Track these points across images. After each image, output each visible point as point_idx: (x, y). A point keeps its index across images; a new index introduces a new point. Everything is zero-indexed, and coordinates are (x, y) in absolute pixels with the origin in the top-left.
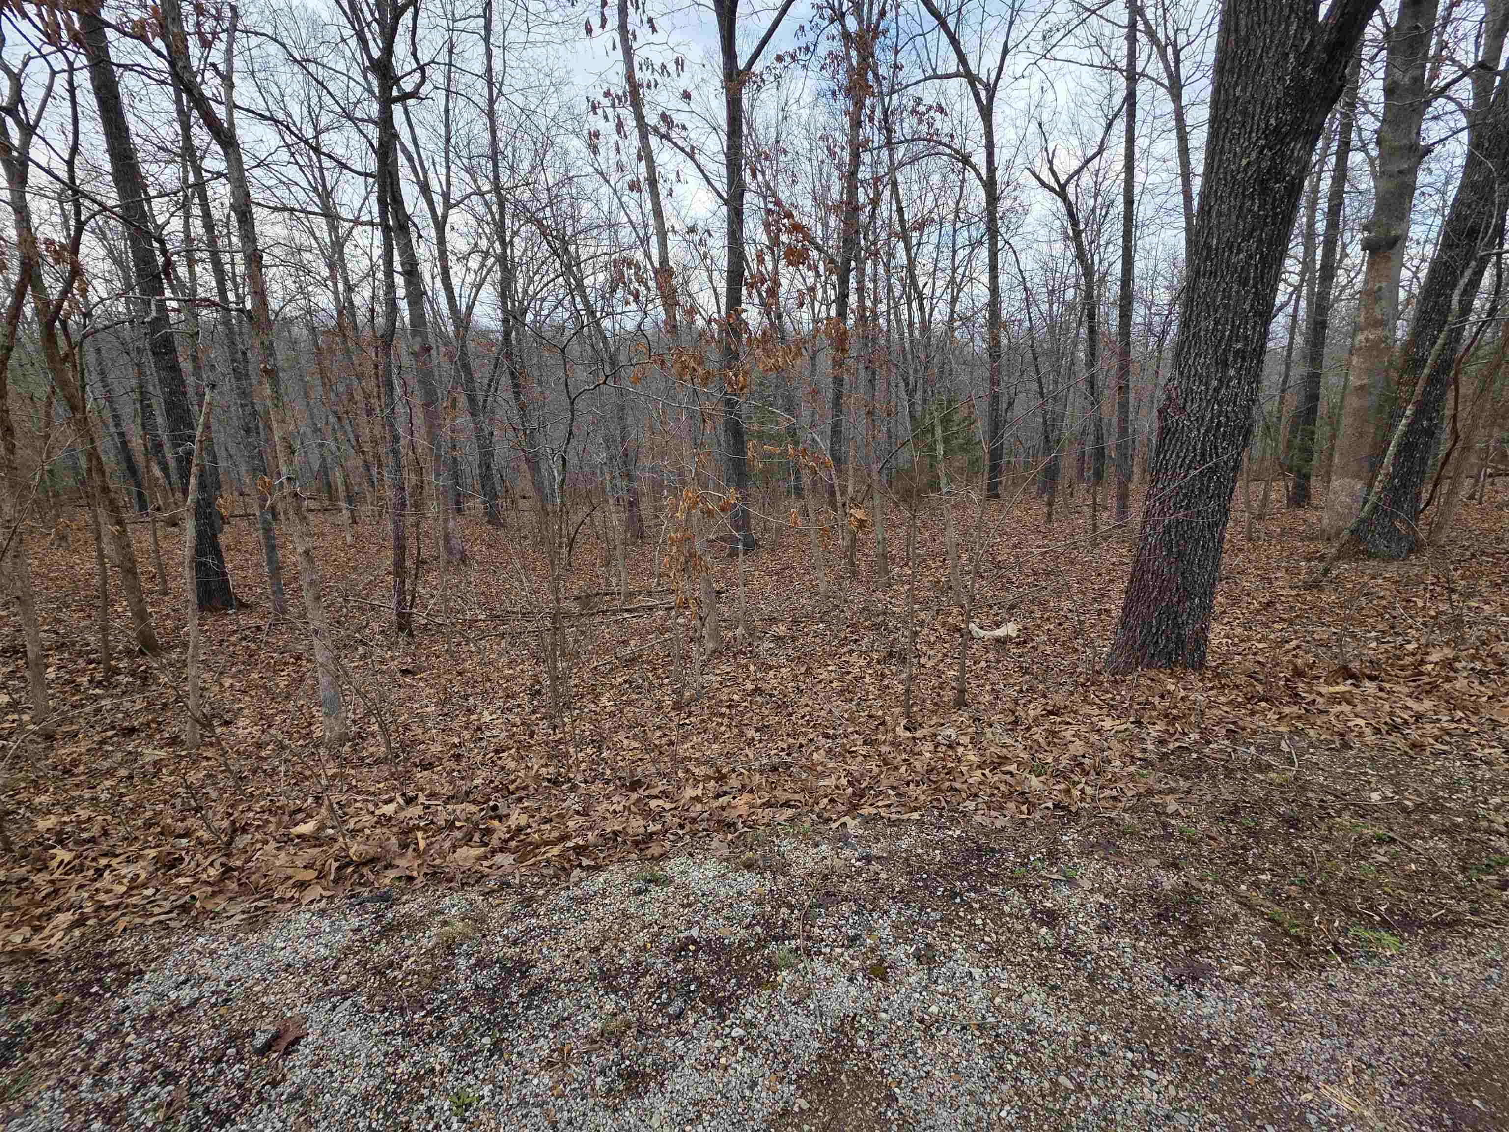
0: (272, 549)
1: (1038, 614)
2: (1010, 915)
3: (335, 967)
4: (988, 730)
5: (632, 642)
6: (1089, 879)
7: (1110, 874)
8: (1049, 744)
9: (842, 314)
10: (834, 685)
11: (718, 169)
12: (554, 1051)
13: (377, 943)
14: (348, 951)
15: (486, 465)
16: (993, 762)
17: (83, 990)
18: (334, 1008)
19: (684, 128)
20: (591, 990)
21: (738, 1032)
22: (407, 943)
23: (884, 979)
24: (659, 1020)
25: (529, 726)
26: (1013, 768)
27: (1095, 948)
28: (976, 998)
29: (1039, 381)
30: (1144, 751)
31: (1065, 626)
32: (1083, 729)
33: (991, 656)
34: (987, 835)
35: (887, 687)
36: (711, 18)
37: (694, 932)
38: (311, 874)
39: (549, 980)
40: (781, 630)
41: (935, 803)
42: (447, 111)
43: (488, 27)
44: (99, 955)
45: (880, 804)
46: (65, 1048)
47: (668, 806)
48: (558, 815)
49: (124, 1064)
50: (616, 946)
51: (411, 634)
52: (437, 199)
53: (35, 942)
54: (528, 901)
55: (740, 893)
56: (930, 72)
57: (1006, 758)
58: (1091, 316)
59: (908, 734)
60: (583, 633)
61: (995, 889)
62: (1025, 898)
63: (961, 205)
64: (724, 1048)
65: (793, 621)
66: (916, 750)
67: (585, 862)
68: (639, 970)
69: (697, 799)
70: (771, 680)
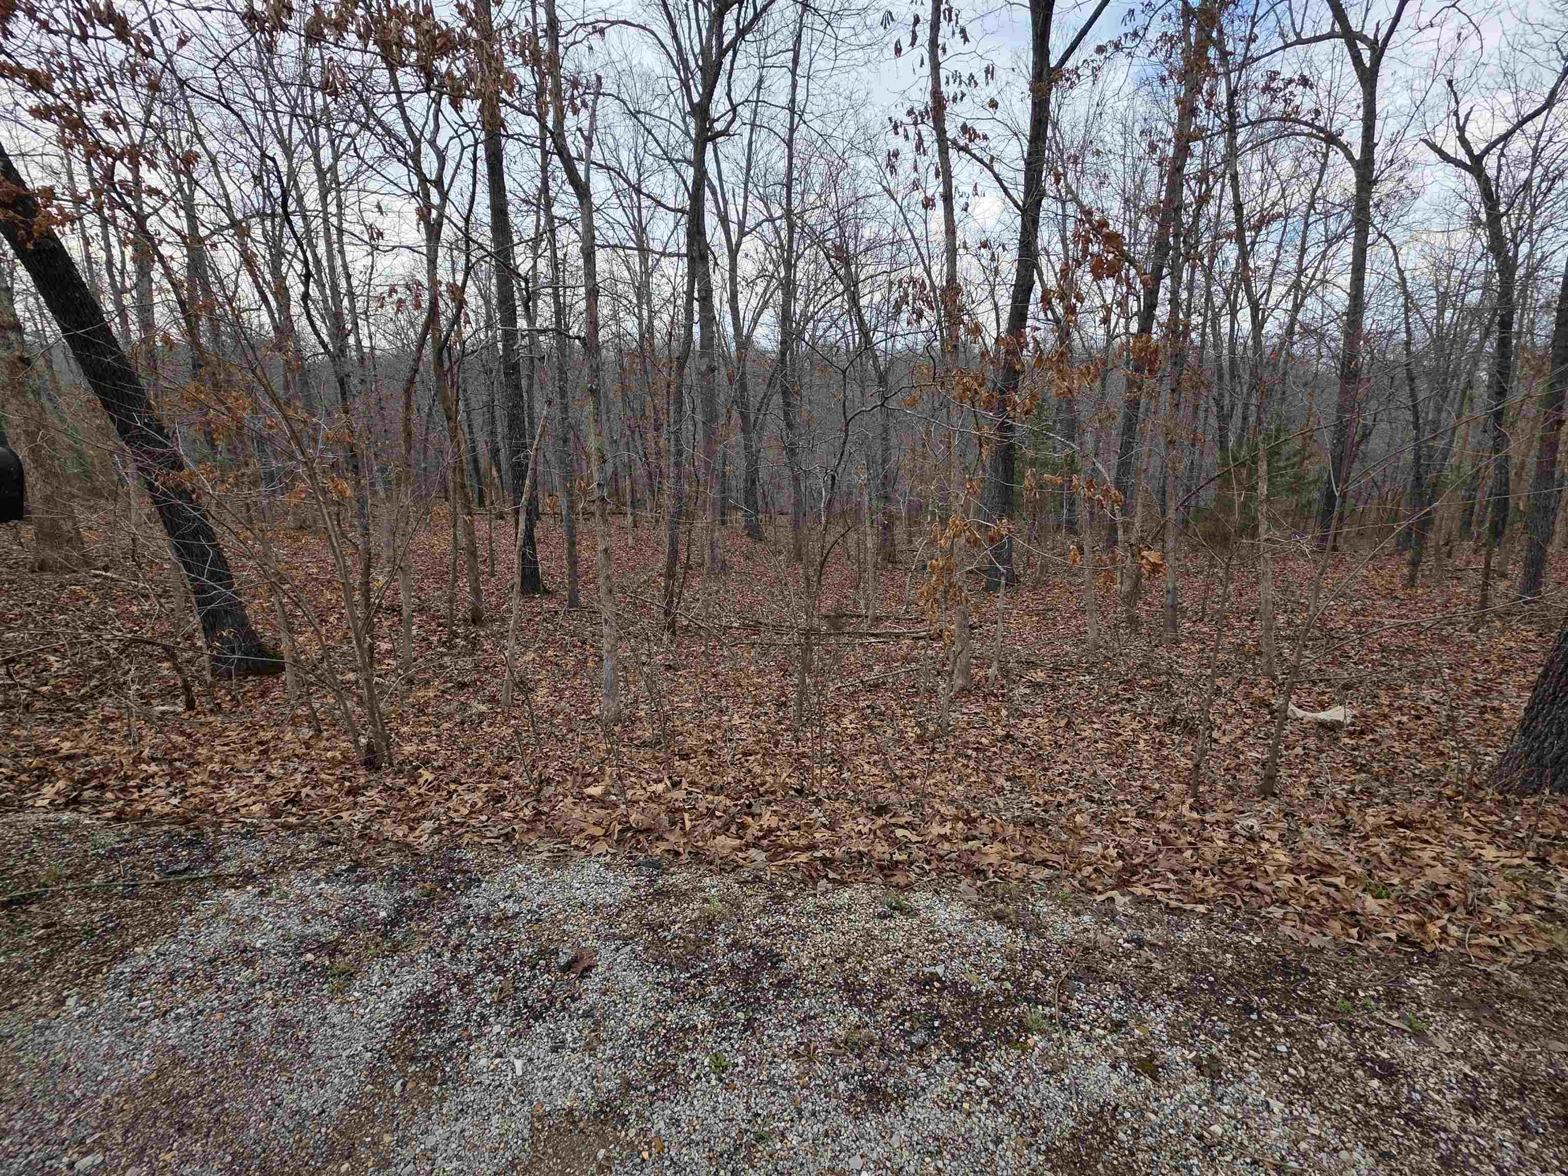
0: (573, 544)
1: (1385, 700)
2: (1327, 1053)
3: (618, 915)
4: (1304, 829)
5: (876, 668)
6: (1448, 1039)
7: (1482, 1041)
8: (1395, 862)
9: (1145, 329)
10: (1100, 745)
11: (1016, 178)
12: (801, 1044)
13: (651, 904)
14: (628, 904)
15: (752, 479)
16: (1309, 868)
17: (443, 882)
18: (617, 950)
19: (985, 137)
20: (836, 997)
21: (982, 1082)
22: (675, 910)
23: (1155, 1078)
24: (902, 1045)
25: (774, 735)
26: (1340, 881)
27: (1454, 1126)
28: (1274, 1133)
29: (1415, 408)
30: (1551, 899)
31: (1426, 720)
32: (1449, 853)
33: (1311, 742)
34: (1298, 952)
35: (1166, 758)
36: (1024, 17)
37: (940, 970)
38: (599, 832)
39: (797, 977)
40: (1040, 676)
41: (1228, 900)
42: (750, 143)
43: (796, 61)
44: (451, 860)
45: (1156, 886)
46: (433, 925)
47: (914, 838)
48: (806, 824)
49: (470, 949)
50: (860, 963)
51: (674, 633)
52: (734, 227)
53: (410, 838)
54: (779, 899)
55: (989, 944)
56: (1292, 38)
57: (1330, 866)
58: (1506, 324)
59: (1195, 815)
60: (828, 652)
61: (1307, 1017)
62: (1350, 1038)
63: (1319, 194)
64: (968, 1094)
65: (1055, 669)
66: (1206, 834)
67: (831, 875)
68: (883, 993)
69: (944, 837)
70: (1024, 729)
